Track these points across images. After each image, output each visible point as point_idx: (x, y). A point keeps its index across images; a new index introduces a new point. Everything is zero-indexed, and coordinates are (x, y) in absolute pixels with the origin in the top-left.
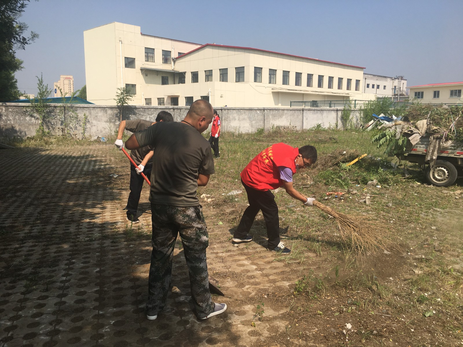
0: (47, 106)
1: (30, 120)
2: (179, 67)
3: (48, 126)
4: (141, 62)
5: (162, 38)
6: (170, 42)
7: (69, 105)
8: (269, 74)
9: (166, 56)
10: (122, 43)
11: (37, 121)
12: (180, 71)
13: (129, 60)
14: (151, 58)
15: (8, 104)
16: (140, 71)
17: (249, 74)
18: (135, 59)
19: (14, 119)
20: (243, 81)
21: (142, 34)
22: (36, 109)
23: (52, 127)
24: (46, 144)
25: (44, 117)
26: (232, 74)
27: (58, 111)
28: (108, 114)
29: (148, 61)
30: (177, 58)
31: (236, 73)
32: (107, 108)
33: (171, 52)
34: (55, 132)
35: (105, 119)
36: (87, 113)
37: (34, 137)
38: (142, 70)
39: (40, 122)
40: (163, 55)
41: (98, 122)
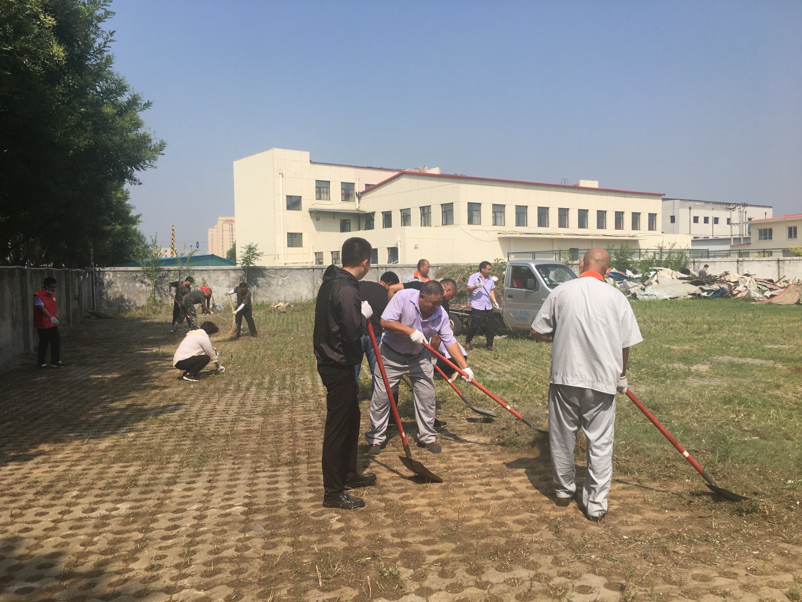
0: (160, 270)
1: (141, 287)
2: (366, 205)
3: (160, 293)
4: (310, 201)
5: (341, 165)
6: (353, 170)
7: (185, 268)
8: (493, 212)
9: (348, 191)
10: (282, 177)
11: (148, 288)
12: (368, 211)
13: (294, 200)
14: (326, 194)
15: (117, 269)
16: (309, 214)
17: (460, 213)
18: (301, 197)
19: (123, 286)
20: (452, 223)
21: (311, 162)
22: (148, 275)
23: (165, 294)
24: (154, 313)
25: (156, 282)
26: (437, 214)
27: (172, 275)
28: (231, 277)
29: (320, 199)
30: (363, 193)
31: (443, 212)
32: (230, 271)
33: (354, 184)
34: (168, 301)
35: (227, 283)
36: (206, 277)
37: (143, 306)
38: (311, 212)
39: (151, 289)
40: (342, 189)
41: (219, 288)
